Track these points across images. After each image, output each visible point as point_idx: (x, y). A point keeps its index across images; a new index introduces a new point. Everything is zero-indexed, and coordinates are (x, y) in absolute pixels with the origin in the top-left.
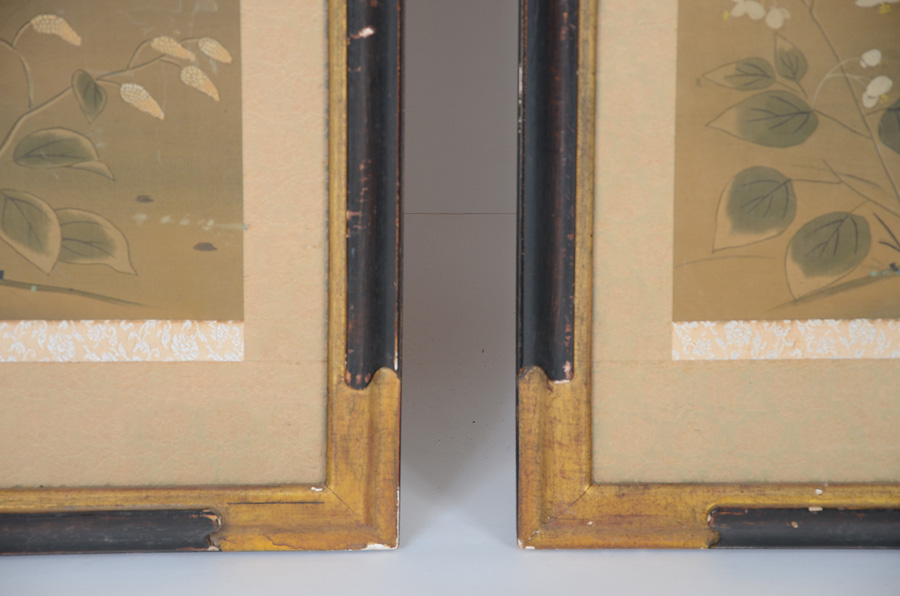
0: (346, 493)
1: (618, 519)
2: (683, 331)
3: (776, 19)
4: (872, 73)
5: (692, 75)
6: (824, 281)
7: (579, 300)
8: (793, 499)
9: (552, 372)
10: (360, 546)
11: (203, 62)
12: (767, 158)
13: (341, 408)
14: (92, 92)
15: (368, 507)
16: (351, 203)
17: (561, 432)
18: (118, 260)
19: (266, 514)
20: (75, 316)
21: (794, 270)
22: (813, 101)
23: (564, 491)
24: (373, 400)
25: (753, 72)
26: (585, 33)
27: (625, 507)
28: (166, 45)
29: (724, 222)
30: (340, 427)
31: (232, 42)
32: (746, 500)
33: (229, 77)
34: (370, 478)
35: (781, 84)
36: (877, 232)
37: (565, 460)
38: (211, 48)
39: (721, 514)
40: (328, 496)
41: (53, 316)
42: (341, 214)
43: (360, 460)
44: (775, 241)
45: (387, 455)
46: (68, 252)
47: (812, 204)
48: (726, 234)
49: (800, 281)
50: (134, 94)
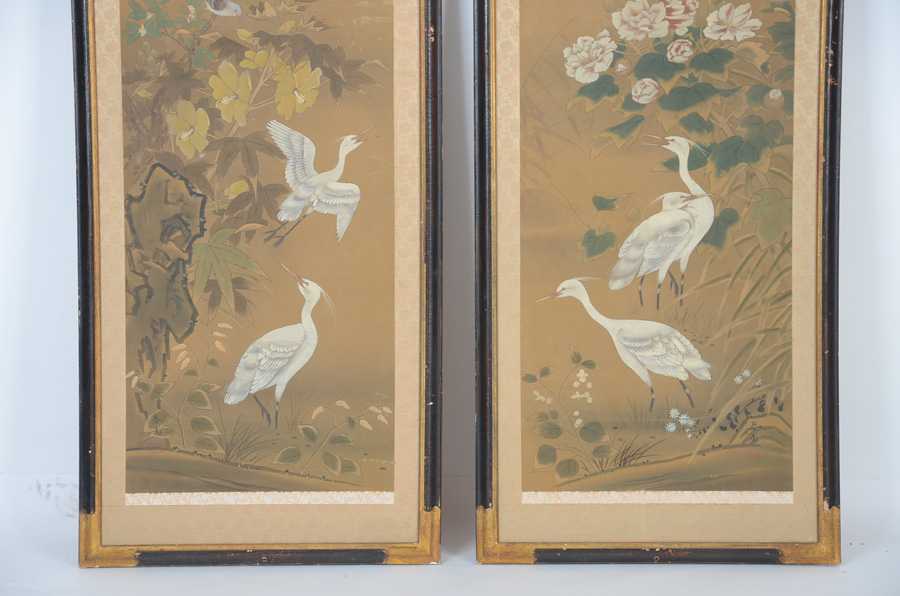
0: (425, 545)
1: (506, 554)
2: (525, 494)
3: (549, 401)
4: (577, 417)
5: (525, 417)
6: (566, 479)
7: (494, 484)
8: (558, 547)
9: (486, 506)
10: (428, 563)
11: (384, 413)
12: (548, 442)
13: (423, 518)
14: (352, 422)
15: (431, 550)
16: (426, 454)
17: (489, 525)
18: (358, 473)
19: (400, 551)
20: (345, 490)
21: (557, 476)
22: (560, 425)
23: (490, 544)
24: (432, 516)
25: (543, 416)
26: (494, 404)
27: (508, 550)
28: (373, 408)
29: (536, 461)
30: (422, 524)
31: (392, 407)
32: (545, 547)
33: (391, 418)
34: (432, 540)
35: (551, 420)
36: (581, 465)
37: (490, 534)
38: (386, 409)
39: (537, 551)
40: (419, 546)
41: (338, 490)
42: (423, 458)
43: (429, 535)
44: (551, 467)
45: (437, 534)
46: (343, 471)
47: (562, 456)
48: (537, 465)
49: (559, 480)
50: (364, 423)
